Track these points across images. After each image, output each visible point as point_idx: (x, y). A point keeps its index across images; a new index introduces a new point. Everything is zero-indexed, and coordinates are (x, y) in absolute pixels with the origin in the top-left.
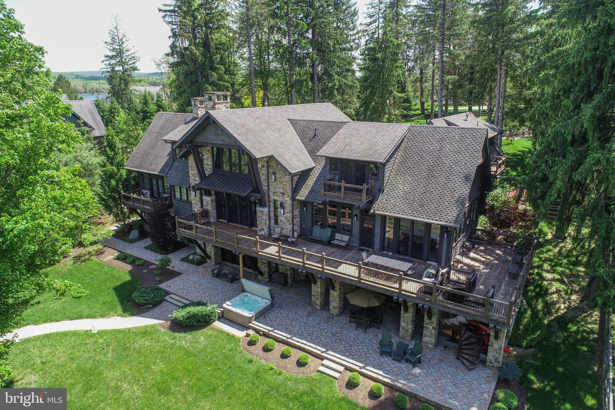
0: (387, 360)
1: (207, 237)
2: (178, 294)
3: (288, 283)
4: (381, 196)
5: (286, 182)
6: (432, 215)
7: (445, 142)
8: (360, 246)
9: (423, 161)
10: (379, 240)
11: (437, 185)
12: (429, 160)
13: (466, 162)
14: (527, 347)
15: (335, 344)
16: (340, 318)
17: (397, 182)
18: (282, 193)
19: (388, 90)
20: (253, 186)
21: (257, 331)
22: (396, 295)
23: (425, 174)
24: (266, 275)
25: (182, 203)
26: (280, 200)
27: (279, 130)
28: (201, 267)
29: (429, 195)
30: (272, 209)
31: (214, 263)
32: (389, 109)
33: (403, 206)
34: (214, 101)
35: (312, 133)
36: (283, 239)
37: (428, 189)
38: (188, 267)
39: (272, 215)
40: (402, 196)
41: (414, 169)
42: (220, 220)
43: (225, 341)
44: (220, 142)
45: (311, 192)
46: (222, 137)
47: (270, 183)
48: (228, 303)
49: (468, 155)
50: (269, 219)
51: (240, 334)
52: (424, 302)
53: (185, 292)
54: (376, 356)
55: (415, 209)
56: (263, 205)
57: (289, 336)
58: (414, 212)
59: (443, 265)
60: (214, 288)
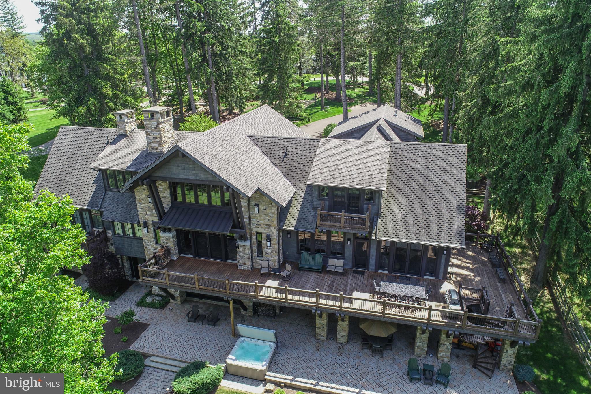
0: (419, 386)
1: (187, 285)
2: (159, 355)
3: (276, 313)
4: (379, 220)
5: (273, 213)
6: (435, 237)
7: (430, 160)
8: (352, 268)
9: (412, 181)
10: (374, 261)
11: (432, 206)
12: (419, 180)
13: (455, 180)
15: (364, 380)
16: (350, 346)
17: (392, 204)
18: (267, 225)
20: (234, 220)
21: (277, 384)
23: (418, 195)
24: (251, 309)
25: (126, 239)
26: (265, 232)
28: (166, 311)
29: (427, 216)
30: (254, 241)
31: (180, 303)
33: (405, 230)
34: (158, 120)
36: (273, 274)
37: (425, 211)
38: (150, 313)
39: (255, 247)
40: (401, 219)
41: (405, 190)
42: (182, 255)
44: (190, 177)
45: (299, 220)
46: (194, 172)
47: (252, 215)
48: (230, 356)
49: (455, 173)
50: (252, 252)
51: (256, 391)
52: (454, 329)
53: (167, 350)
54: (408, 384)
55: (418, 232)
56: (243, 238)
57: (314, 382)
58: (418, 236)
59: (441, 278)
60: (198, 336)
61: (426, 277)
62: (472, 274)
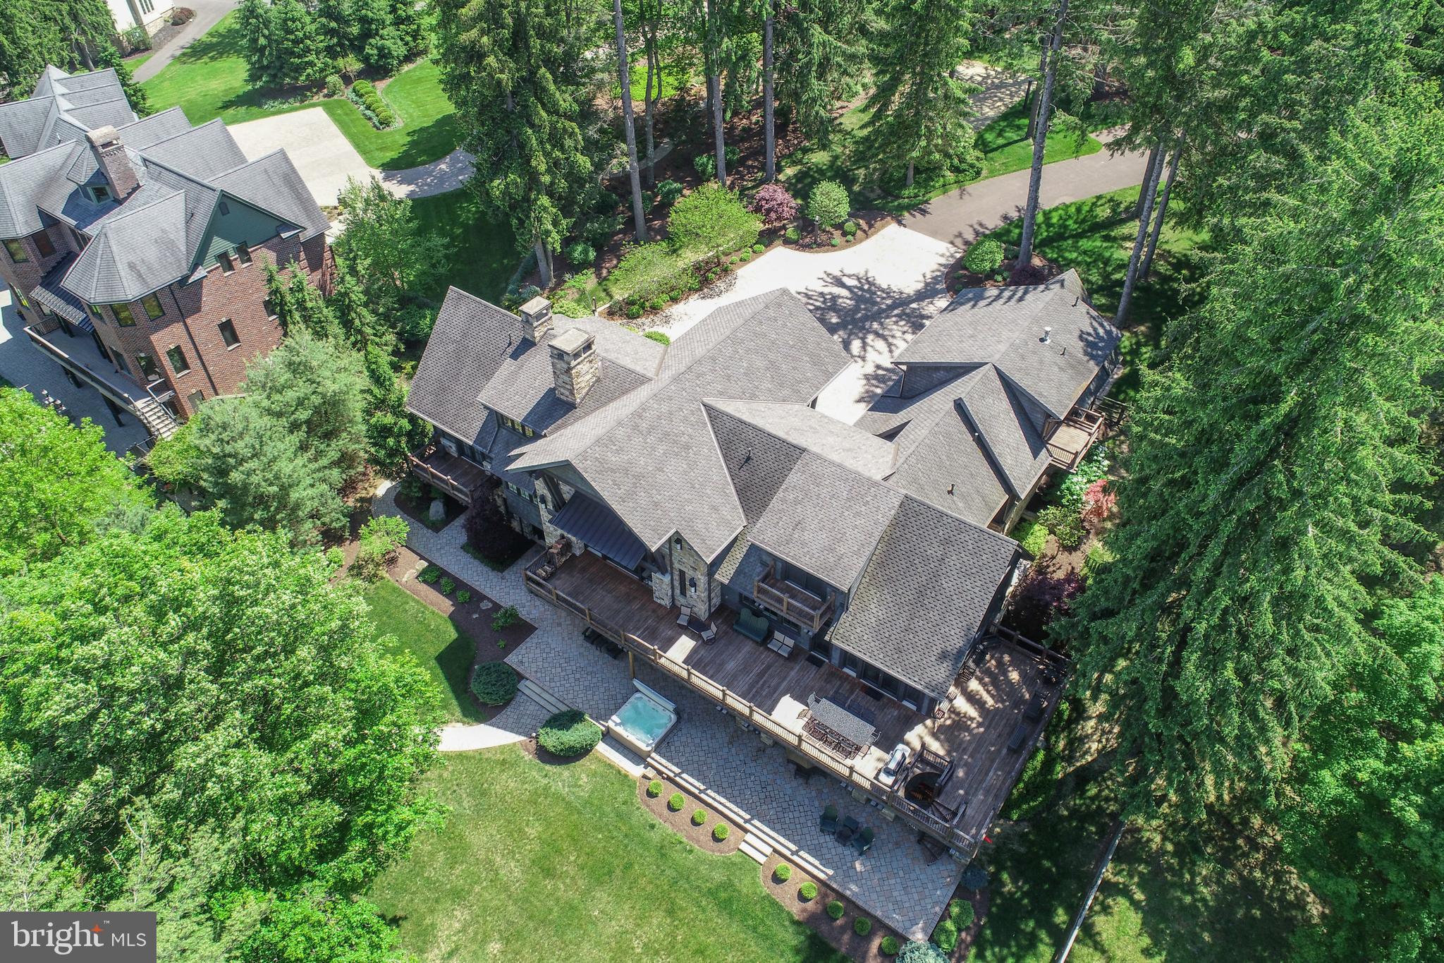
0: (828, 840)
2: (536, 680)
4: (844, 616)
6: (910, 670)
8: (810, 650)
11: (925, 622)
12: (922, 574)
13: (974, 596)
14: (1017, 822)
15: (764, 807)
16: (775, 752)
18: (692, 567)
21: (660, 773)
22: (845, 781)
23: (911, 597)
25: (521, 500)
26: (690, 573)
29: (911, 636)
30: (677, 579)
33: (872, 644)
34: (569, 363)
36: (693, 631)
37: (912, 626)
39: (677, 584)
40: (874, 625)
41: (897, 583)
45: (738, 572)
47: (673, 548)
48: (614, 717)
49: (979, 583)
50: (673, 588)
51: (636, 771)
53: (547, 678)
54: (815, 831)
55: (889, 653)
56: (662, 571)
57: (702, 787)
58: (887, 659)
59: (923, 713)
60: (590, 669)
61: (905, 703)
62: (979, 719)
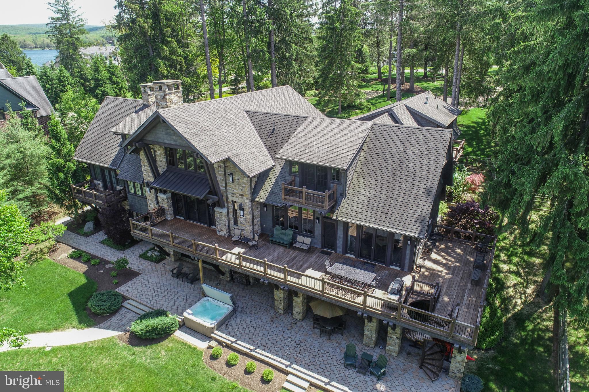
0: (352, 373)
1: (164, 241)
2: (136, 299)
3: (250, 282)
4: (344, 201)
6: (395, 224)
7: (409, 144)
8: (322, 248)
9: (386, 164)
10: (341, 243)
11: (400, 191)
12: (393, 164)
13: (430, 167)
14: (486, 350)
15: (299, 356)
16: (304, 323)
17: (360, 186)
18: (240, 195)
19: (346, 61)
20: (210, 187)
21: (220, 343)
22: (361, 310)
23: (388, 178)
25: (136, 197)
26: (239, 201)
27: (235, 125)
28: (160, 265)
29: (392, 202)
30: (231, 210)
31: (173, 260)
32: (347, 80)
33: (366, 214)
34: (165, 91)
35: (270, 127)
36: (242, 242)
37: (392, 196)
38: (146, 265)
39: (231, 215)
40: (365, 202)
41: (377, 173)
42: (177, 217)
43: (187, 355)
44: (172, 142)
45: (271, 194)
46: (174, 137)
47: (228, 184)
48: (188, 311)
49: (432, 159)
50: (229, 220)
51: (201, 345)
52: (389, 320)
53: (144, 297)
54: (341, 368)
55: (379, 216)
56: (222, 206)
57: (252, 348)
58: (378, 220)
59: (406, 270)
60: (174, 290)
61: (391, 267)
62: (445, 271)
